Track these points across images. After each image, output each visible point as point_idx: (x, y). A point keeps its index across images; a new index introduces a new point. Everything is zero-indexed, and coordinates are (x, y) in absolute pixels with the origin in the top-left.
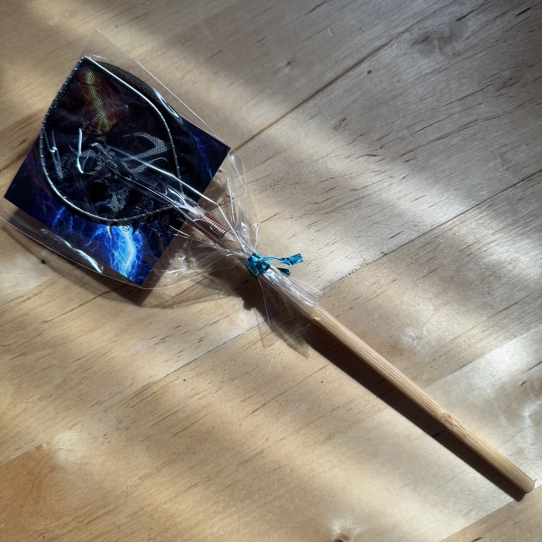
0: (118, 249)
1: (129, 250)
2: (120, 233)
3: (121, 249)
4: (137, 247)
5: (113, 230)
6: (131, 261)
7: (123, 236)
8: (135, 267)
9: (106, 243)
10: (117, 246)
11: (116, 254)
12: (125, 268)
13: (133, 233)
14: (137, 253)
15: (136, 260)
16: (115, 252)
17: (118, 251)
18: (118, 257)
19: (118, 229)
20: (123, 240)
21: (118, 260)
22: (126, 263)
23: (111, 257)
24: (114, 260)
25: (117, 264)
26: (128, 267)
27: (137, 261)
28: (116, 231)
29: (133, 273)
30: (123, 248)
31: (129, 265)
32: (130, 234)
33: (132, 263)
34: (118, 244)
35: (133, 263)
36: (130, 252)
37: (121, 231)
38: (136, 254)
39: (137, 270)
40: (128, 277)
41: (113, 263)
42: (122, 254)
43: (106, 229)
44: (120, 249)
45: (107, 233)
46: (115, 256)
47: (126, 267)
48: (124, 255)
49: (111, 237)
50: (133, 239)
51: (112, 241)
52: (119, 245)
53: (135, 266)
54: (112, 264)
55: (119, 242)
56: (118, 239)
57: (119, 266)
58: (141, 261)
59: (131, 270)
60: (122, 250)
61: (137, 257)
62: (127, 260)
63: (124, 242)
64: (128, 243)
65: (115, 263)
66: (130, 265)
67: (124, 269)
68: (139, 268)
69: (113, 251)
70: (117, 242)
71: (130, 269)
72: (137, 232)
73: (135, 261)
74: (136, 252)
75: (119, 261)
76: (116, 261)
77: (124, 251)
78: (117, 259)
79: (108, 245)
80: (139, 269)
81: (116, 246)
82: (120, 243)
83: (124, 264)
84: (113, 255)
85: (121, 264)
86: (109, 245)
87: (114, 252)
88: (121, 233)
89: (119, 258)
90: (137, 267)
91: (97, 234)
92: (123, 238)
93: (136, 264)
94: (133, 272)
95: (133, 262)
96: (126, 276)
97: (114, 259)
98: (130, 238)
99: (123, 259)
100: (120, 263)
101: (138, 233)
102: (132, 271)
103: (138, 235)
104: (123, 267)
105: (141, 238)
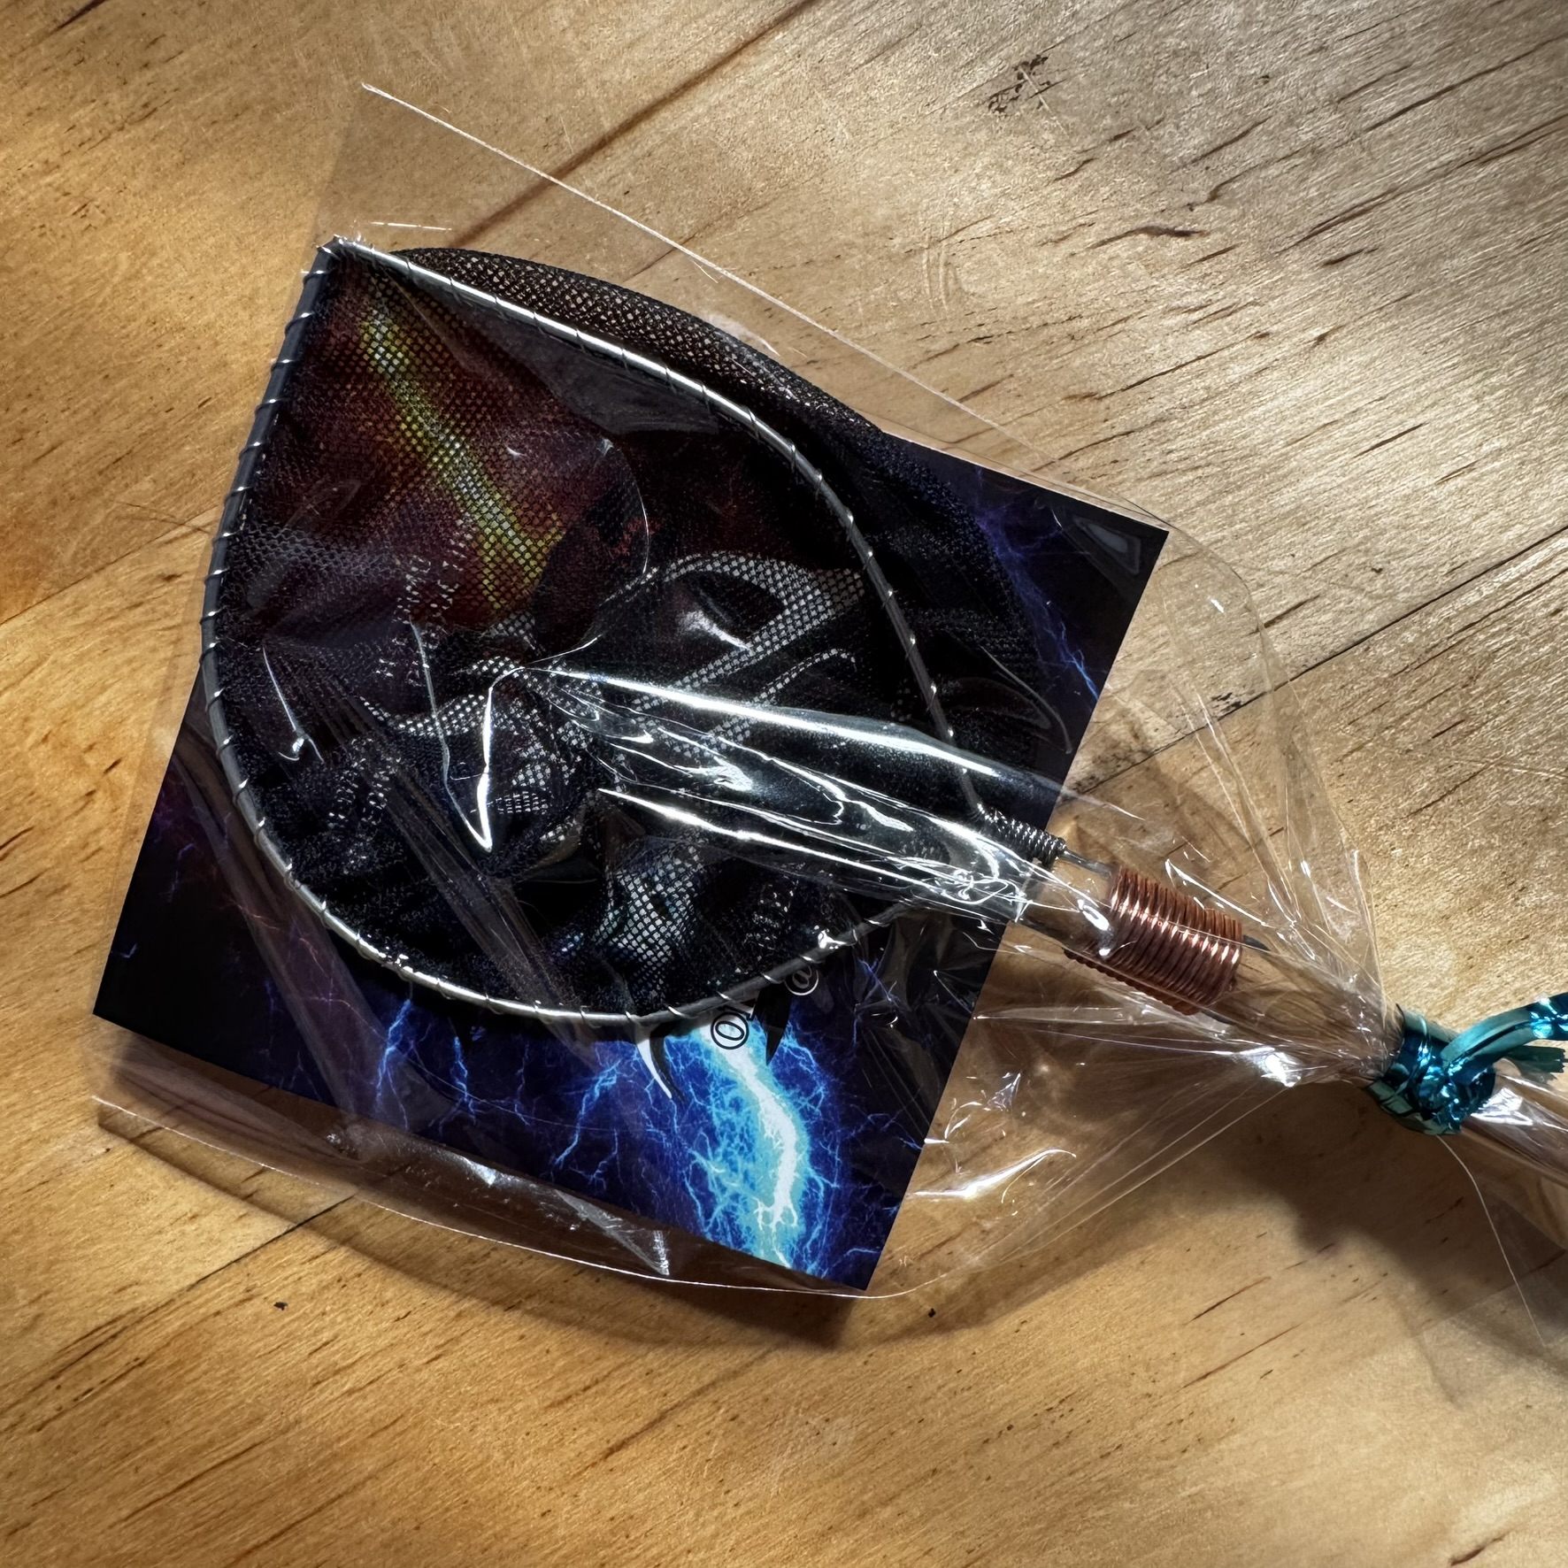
0: (715, 1142)
1: (768, 1133)
2: (706, 1062)
3: (731, 1139)
4: (805, 1114)
5: (670, 1059)
6: (795, 1186)
7: (724, 1075)
8: (819, 1211)
9: (652, 1129)
10: (710, 1131)
11: (714, 1168)
12: (773, 1226)
13: (772, 1045)
14: (813, 1142)
15: (813, 1174)
16: (707, 1158)
17: (720, 1150)
18: (725, 1182)
19: (696, 1047)
20: (732, 1094)
21: (727, 1194)
22: (769, 1201)
23: (691, 1190)
24: (708, 1200)
25: (726, 1213)
26: (783, 1215)
27: (820, 1180)
28: (686, 1059)
29: (815, 1242)
30: (738, 1130)
31: (786, 1208)
32: (754, 1057)
33: (799, 1195)
34: (709, 1117)
35: (805, 1194)
36: (776, 1145)
37: (708, 1053)
38: (806, 1147)
39: (830, 1225)
40: (798, 1261)
41: (708, 1214)
42: (741, 1163)
43: (635, 1058)
44: (724, 1142)
45: (644, 1075)
46: (711, 1177)
47: (777, 1218)
48: (750, 1166)
49: (669, 1095)
50: (777, 1076)
51: (681, 1110)
52: (716, 1122)
53: (815, 1205)
54: (702, 1219)
55: (713, 1109)
56: (703, 1094)
57: (742, 1220)
58: (842, 1174)
59: (803, 1229)
60: (737, 1140)
61: (818, 1159)
62: (772, 1185)
63: (737, 1105)
64: (756, 1102)
65: (717, 1212)
66: (791, 1206)
67: (767, 1230)
68: (838, 1210)
69: (693, 1157)
70: (703, 1110)
71: (796, 1224)
72: (788, 1042)
73: (811, 1182)
74: (806, 1138)
75: (735, 1197)
76: (722, 1203)
77: (750, 1147)
78: (724, 1190)
79: (663, 1134)
80: (841, 1213)
81: (701, 1132)
82: (718, 1115)
83: (761, 1208)
84: (699, 1175)
85: (747, 1211)
86: (668, 1132)
87: (700, 1159)
88: (712, 1064)
89: (735, 1185)
90: (826, 1206)
91: (597, 1093)
92: (728, 1083)
93: (821, 1194)
94: (815, 1235)
95: (803, 1187)
96: (784, 1261)
97: (711, 1195)
98: (759, 1077)
99: (752, 1186)
100: (740, 1206)
101: (794, 1044)
102: (808, 1233)
103: (797, 1051)
104: (760, 1220)
105: (814, 1064)
